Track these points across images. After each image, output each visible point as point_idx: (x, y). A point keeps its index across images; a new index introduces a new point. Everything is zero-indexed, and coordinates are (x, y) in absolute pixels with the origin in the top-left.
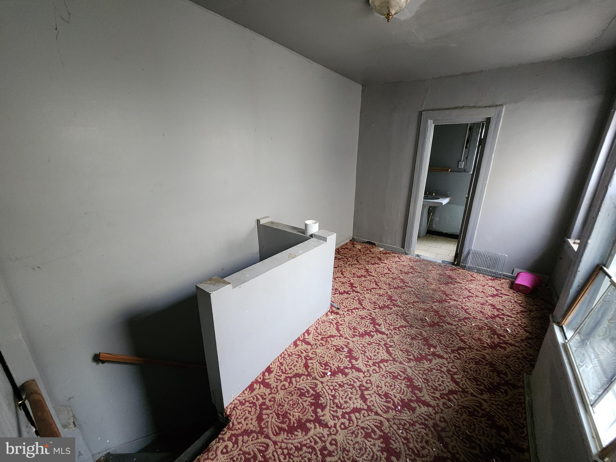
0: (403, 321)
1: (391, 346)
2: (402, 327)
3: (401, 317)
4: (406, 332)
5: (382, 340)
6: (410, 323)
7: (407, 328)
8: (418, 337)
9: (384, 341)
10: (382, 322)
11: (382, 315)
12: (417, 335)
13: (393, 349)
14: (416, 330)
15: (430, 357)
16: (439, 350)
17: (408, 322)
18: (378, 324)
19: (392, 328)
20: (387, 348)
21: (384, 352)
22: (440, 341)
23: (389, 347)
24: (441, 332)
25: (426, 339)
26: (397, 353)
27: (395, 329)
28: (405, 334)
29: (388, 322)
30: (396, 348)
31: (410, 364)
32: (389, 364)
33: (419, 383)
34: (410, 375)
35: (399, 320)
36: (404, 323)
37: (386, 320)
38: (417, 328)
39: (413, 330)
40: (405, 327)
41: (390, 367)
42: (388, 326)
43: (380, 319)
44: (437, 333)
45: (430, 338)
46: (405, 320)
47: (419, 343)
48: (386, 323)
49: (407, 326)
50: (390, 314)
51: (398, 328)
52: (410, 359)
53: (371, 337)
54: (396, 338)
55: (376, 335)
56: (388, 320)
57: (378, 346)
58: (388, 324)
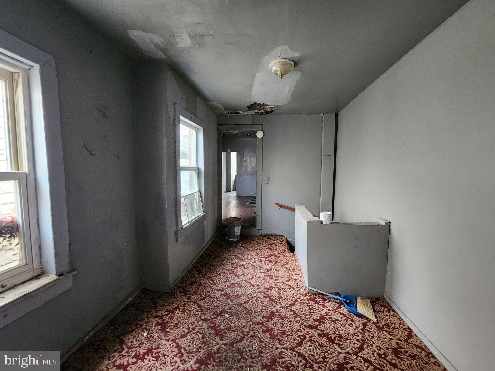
0: (248, 307)
1: (250, 286)
2: (247, 302)
3: (251, 310)
4: (243, 298)
5: (257, 288)
6: (242, 307)
7: (243, 302)
8: (234, 297)
9: (256, 288)
10: (264, 300)
11: (267, 306)
12: (235, 299)
13: (248, 286)
14: (236, 303)
15: (225, 288)
16: (219, 293)
17: (244, 308)
18: (266, 297)
19: (255, 298)
20: (252, 285)
21: (253, 283)
22: (217, 300)
23: (251, 286)
24: (215, 307)
25: (228, 298)
26: (245, 284)
27: (252, 298)
28: (244, 297)
29: (260, 302)
30: (247, 286)
31: (237, 281)
32: (248, 278)
33: (231, 276)
34: (236, 277)
35: (251, 307)
36: (247, 305)
37: (262, 303)
38: (235, 304)
39: (238, 302)
40: (245, 302)
41: (247, 277)
42: (258, 299)
43: (267, 302)
44: (219, 305)
45: (225, 300)
46: (246, 309)
47: (233, 294)
48: (261, 301)
49: (243, 304)
50: (261, 310)
51: (250, 300)
52: (237, 283)
53: (265, 288)
54: (249, 292)
55: (263, 290)
56: (260, 304)
57: (258, 285)
58: (258, 300)
